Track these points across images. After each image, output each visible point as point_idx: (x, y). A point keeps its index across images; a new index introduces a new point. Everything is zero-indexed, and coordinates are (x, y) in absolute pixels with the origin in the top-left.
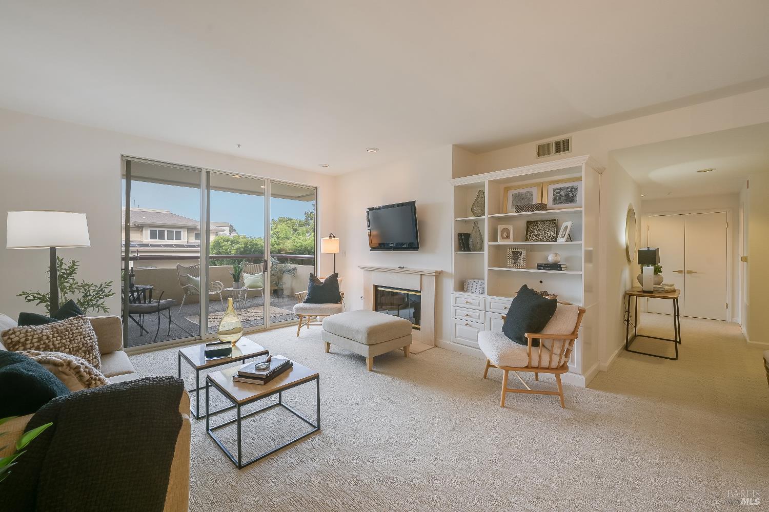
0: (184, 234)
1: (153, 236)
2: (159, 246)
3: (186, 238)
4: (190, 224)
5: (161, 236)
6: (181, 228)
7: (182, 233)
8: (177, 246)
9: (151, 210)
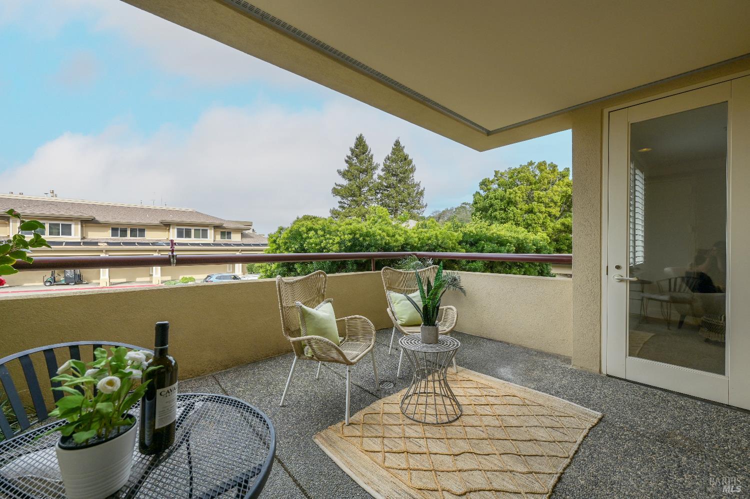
0: (211, 232)
1: (180, 235)
2: (186, 244)
3: (212, 237)
4: (217, 223)
5: (188, 235)
6: (207, 226)
7: (209, 231)
8: (204, 245)
9: (177, 209)
